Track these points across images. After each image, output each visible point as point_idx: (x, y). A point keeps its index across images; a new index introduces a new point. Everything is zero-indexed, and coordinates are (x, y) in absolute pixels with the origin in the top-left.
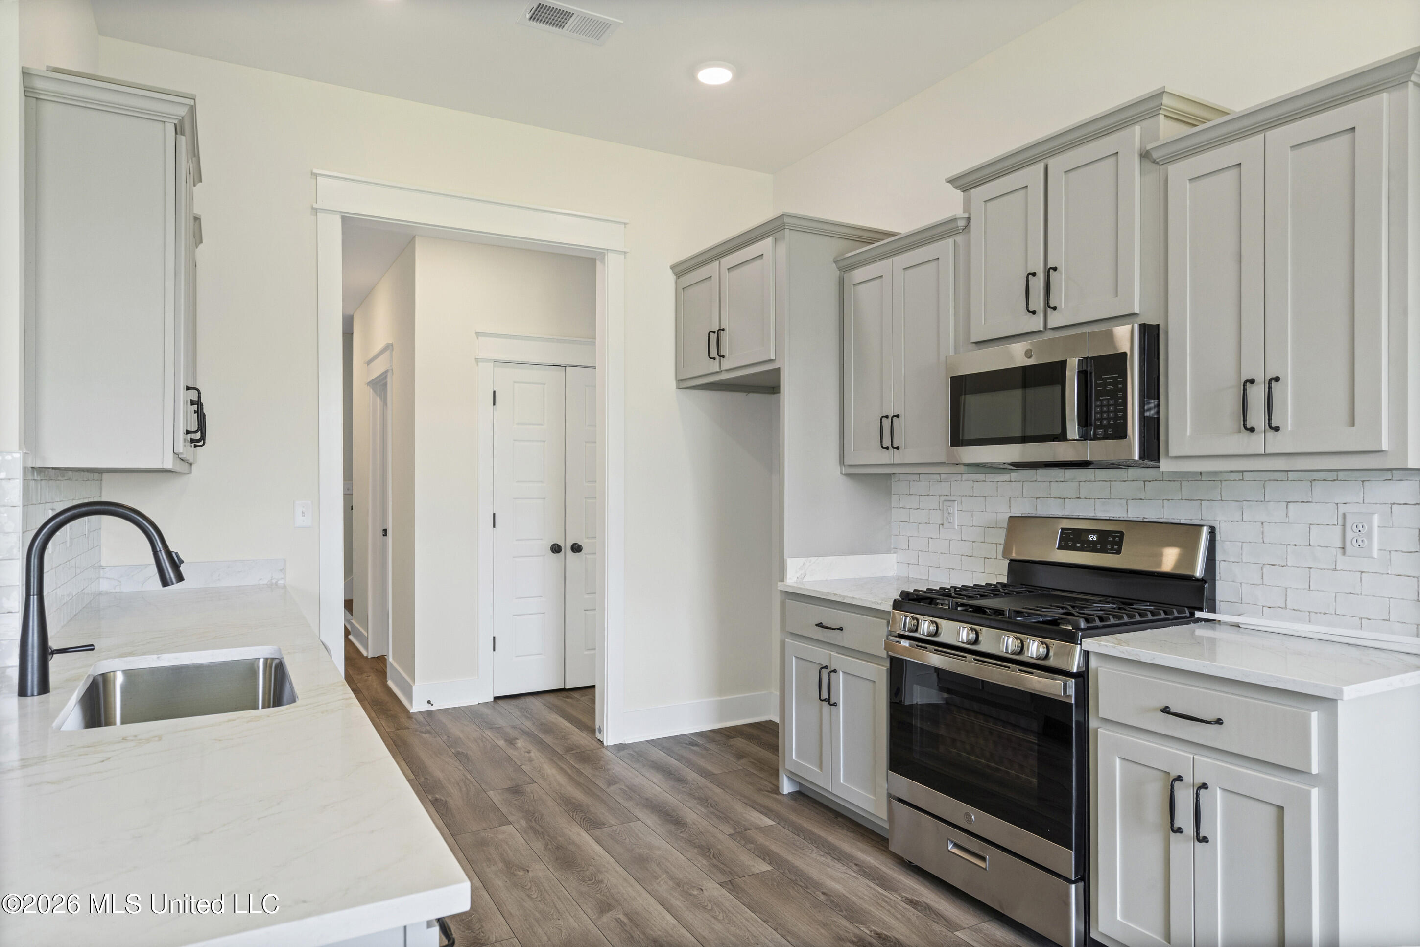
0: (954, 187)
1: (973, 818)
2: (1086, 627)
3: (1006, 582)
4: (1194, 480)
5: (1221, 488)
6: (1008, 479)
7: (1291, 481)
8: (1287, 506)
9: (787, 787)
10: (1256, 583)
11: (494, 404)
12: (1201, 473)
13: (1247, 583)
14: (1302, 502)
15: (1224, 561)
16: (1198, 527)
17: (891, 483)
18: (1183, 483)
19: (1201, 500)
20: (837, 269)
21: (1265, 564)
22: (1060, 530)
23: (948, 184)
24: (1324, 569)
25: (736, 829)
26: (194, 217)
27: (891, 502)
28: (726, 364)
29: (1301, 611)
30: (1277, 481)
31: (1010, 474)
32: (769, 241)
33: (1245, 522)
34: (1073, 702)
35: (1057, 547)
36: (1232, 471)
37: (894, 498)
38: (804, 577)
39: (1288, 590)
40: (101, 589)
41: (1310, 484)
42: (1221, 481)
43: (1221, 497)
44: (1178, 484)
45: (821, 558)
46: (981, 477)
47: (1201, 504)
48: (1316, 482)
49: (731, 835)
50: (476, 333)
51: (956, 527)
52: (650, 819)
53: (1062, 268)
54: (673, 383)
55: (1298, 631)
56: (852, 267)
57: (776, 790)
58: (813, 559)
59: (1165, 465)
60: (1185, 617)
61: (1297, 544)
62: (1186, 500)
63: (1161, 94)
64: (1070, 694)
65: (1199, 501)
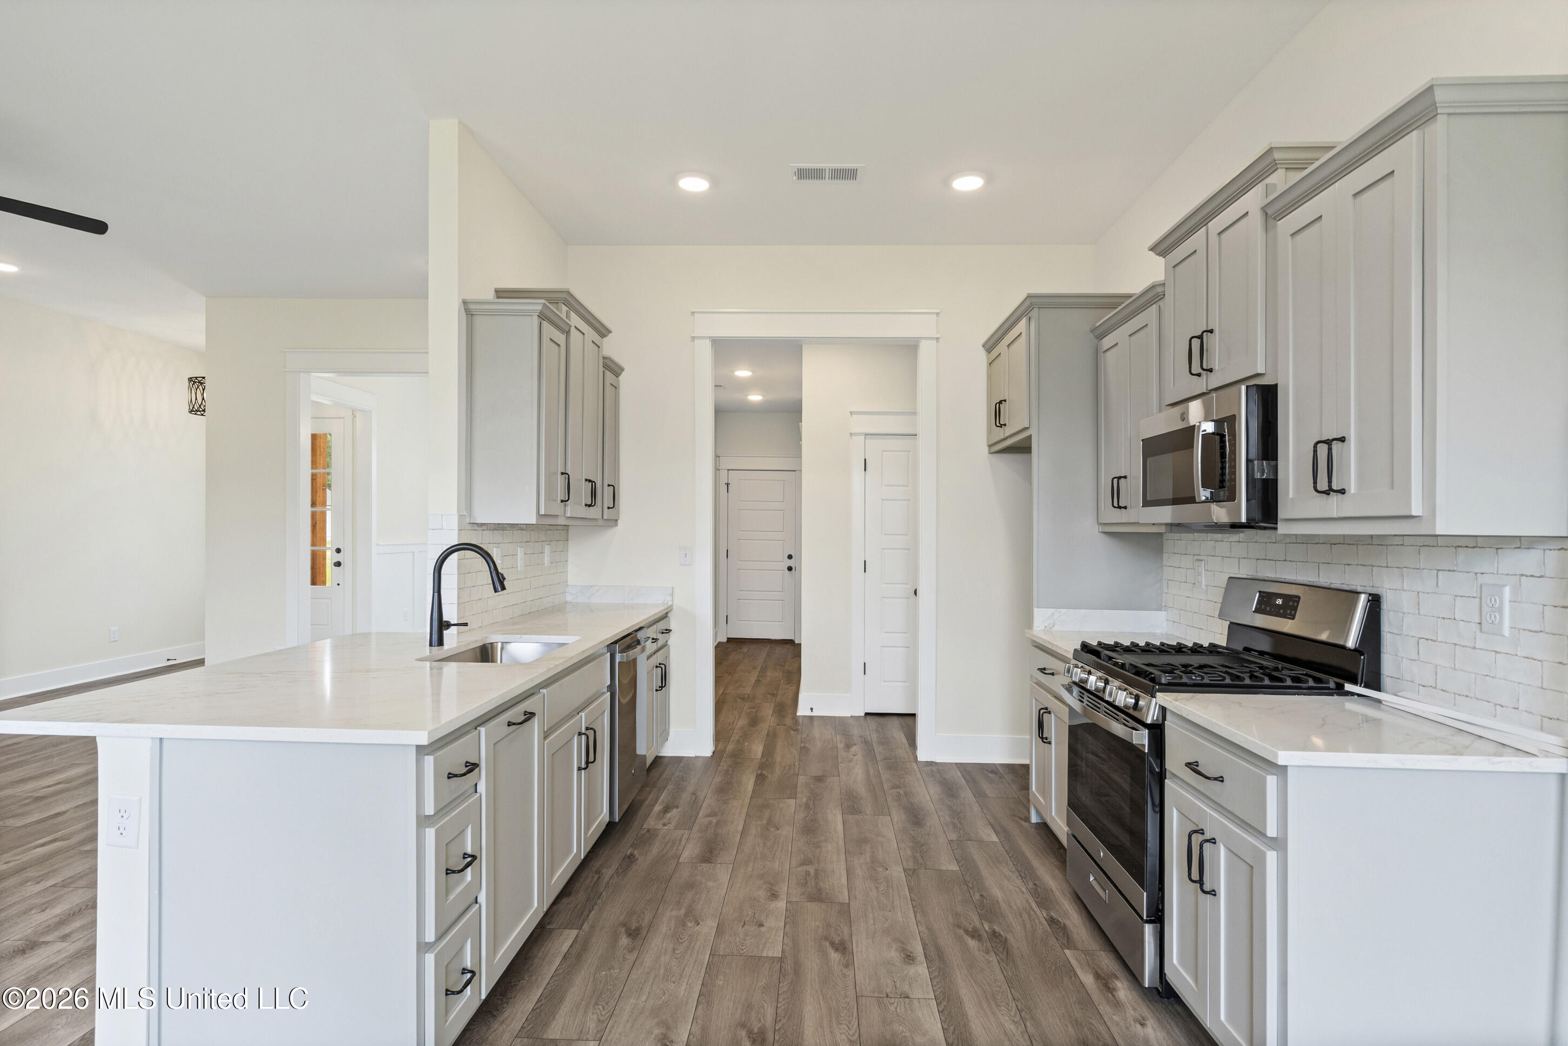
0: (1157, 255)
1: (1102, 854)
2: (1167, 683)
3: (1225, 646)
4: (1366, 544)
5: (1387, 553)
6: (1237, 540)
7: (1441, 546)
8: (1437, 573)
9: (1034, 819)
10: (1413, 659)
11: (865, 470)
12: (1372, 536)
13: (1406, 658)
14: (1449, 571)
15: (1390, 632)
16: (1356, 595)
17: (1162, 541)
18: (1359, 546)
19: (1373, 566)
20: (1095, 338)
21: (1420, 638)
22: (1258, 594)
23: (1151, 252)
24: (1466, 646)
25: (961, 837)
26: (603, 357)
27: (1162, 561)
28: (1008, 431)
29: (1448, 692)
30: (1429, 546)
31: (1239, 533)
32: (1023, 322)
33: (1405, 591)
34: (1146, 751)
35: (1253, 610)
36: (1396, 535)
37: (1165, 556)
38: (1053, 626)
39: (1438, 667)
40: (567, 600)
41: (1455, 551)
42: (1387, 545)
43: (1387, 563)
44: (1355, 547)
45: (1072, 611)
46: (1219, 536)
47: (1372, 570)
48: (1460, 548)
49: (951, 842)
50: (851, 412)
51: (1204, 587)
52: (898, 817)
53: (1217, 331)
54: (986, 450)
55: (1424, 712)
56: (1101, 337)
57: (1027, 819)
58: (1063, 611)
59: (1282, 528)
60: (1329, 688)
61: (1445, 617)
62: (1361, 565)
63: (1271, 150)
64: (1144, 743)
65: (1371, 566)
